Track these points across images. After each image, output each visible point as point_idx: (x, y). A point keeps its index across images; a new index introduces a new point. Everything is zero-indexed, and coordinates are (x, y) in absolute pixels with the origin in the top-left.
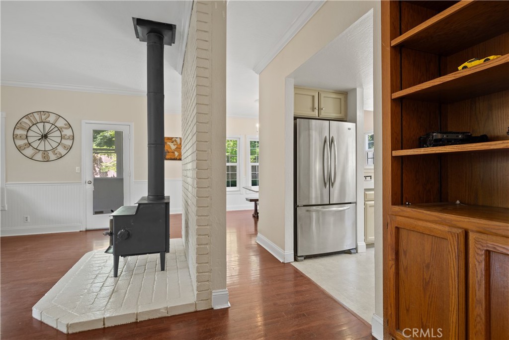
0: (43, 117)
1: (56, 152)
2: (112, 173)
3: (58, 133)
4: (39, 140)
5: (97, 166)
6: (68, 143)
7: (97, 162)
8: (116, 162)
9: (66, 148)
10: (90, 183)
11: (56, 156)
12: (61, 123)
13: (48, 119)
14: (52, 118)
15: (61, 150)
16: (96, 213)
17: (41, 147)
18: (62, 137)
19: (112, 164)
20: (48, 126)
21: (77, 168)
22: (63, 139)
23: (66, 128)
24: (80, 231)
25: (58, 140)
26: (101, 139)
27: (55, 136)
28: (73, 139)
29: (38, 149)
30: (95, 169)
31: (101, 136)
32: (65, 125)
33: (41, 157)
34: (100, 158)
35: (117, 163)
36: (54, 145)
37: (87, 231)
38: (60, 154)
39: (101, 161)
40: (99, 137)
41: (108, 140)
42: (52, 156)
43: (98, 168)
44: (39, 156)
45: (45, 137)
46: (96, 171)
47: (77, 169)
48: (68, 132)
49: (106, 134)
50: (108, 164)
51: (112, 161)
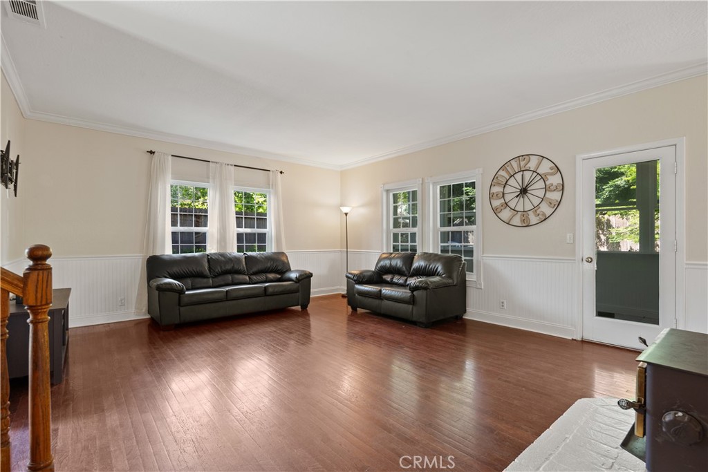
0: (522, 163)
1: (538, 212)
2: (630, 244)
3: (541, 184)
4: (517, 196)
5: (603, 232)
6: (555, 196)
7: (603, 226)
8: (638, 226)
9: (553, 205)
10: (590, 260)
11: (538, 218)
12: (545, 168)
13: (528, 166)
14: (533, 164)
15: (546, 209)
16: (600, 314)
17: (520, 208)
18: (546, 189)
19: (629, 229)
20: (528, 175)
21: (568, 235)
22: (547, 192)
23: (552, 174)
24: (573, 339)
25: (541, 193)
26: (610, 191)
27: (537, 188)
28: (563, 189)
29: (516, 209)
30: (599, 237)
31: (611, 186)
32: (551, 169)
33: (519, 221)
34: (608, 220)
35: (640, 227)
36: (536, 201)
37: (584, 342)
38: (544, 214)
39: (609, 225)
40: (607, 189)
41: (621, 191)
42: (533, 219)
43: (605, 235)
44: (517, 220)
45: (524, 191)
46: (600, 240)
47: (568, 237)
48: (555, 180)
49: (619, 183)
50: (622, 230)
51: (628, 224)
